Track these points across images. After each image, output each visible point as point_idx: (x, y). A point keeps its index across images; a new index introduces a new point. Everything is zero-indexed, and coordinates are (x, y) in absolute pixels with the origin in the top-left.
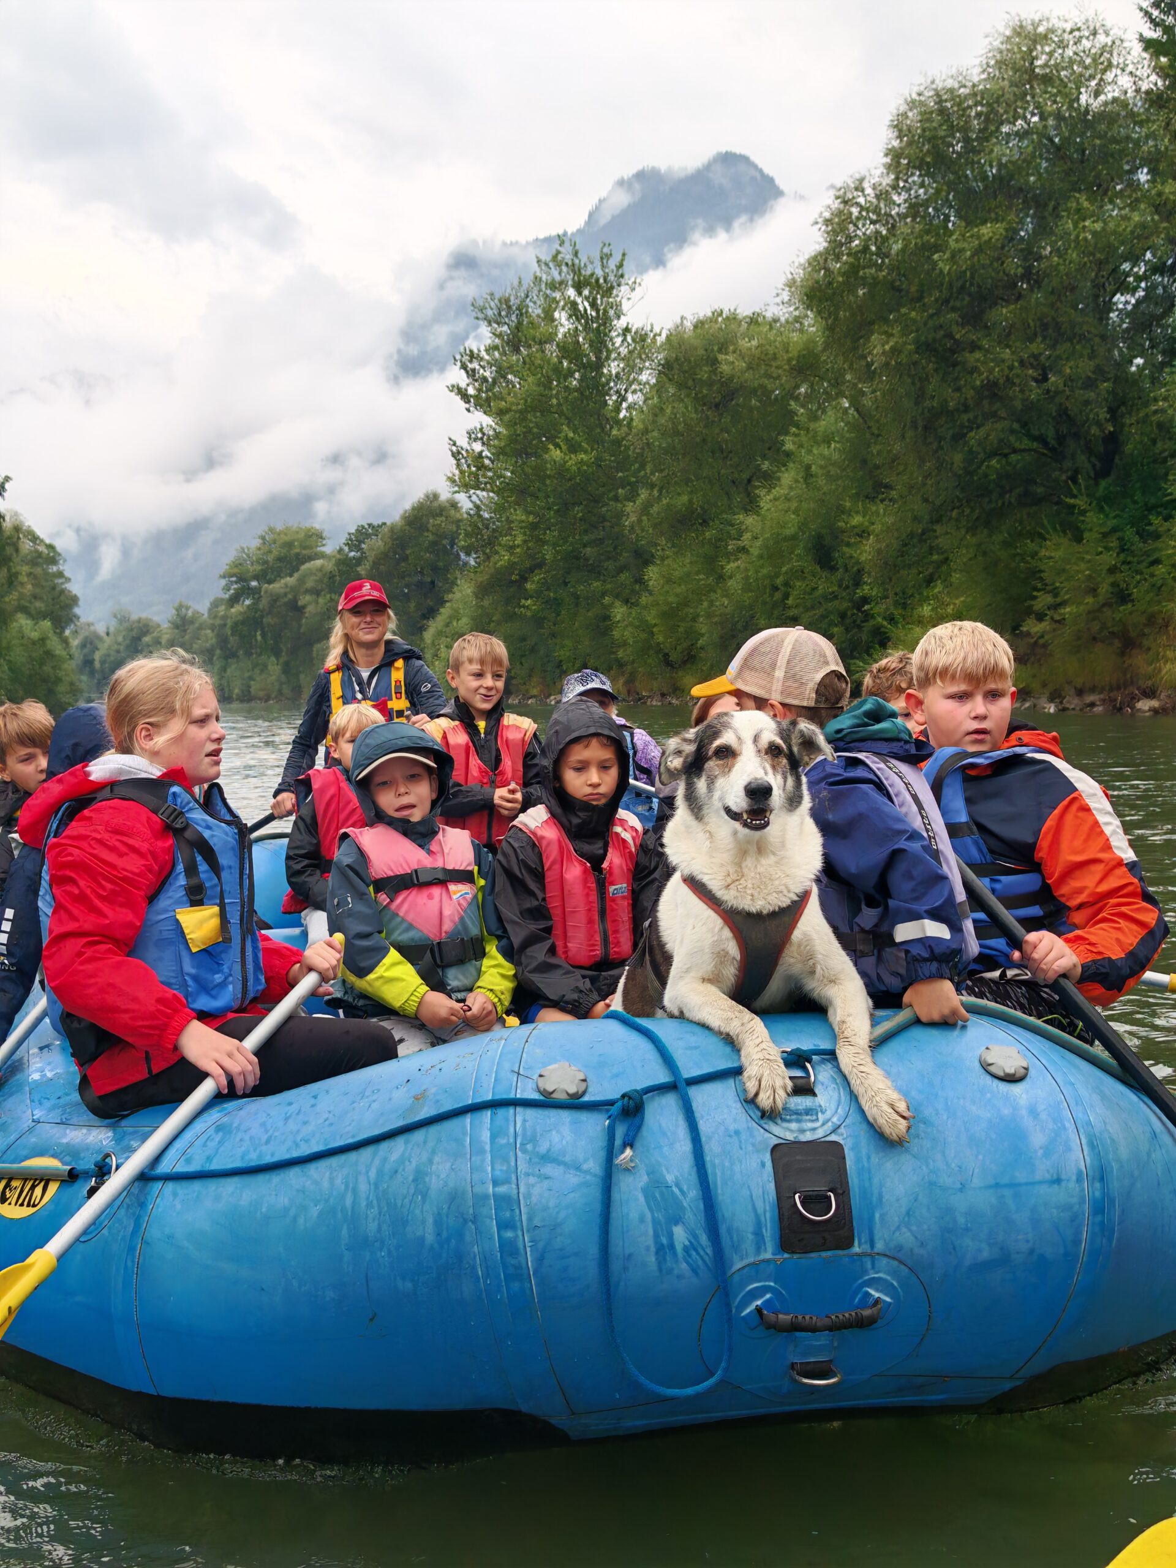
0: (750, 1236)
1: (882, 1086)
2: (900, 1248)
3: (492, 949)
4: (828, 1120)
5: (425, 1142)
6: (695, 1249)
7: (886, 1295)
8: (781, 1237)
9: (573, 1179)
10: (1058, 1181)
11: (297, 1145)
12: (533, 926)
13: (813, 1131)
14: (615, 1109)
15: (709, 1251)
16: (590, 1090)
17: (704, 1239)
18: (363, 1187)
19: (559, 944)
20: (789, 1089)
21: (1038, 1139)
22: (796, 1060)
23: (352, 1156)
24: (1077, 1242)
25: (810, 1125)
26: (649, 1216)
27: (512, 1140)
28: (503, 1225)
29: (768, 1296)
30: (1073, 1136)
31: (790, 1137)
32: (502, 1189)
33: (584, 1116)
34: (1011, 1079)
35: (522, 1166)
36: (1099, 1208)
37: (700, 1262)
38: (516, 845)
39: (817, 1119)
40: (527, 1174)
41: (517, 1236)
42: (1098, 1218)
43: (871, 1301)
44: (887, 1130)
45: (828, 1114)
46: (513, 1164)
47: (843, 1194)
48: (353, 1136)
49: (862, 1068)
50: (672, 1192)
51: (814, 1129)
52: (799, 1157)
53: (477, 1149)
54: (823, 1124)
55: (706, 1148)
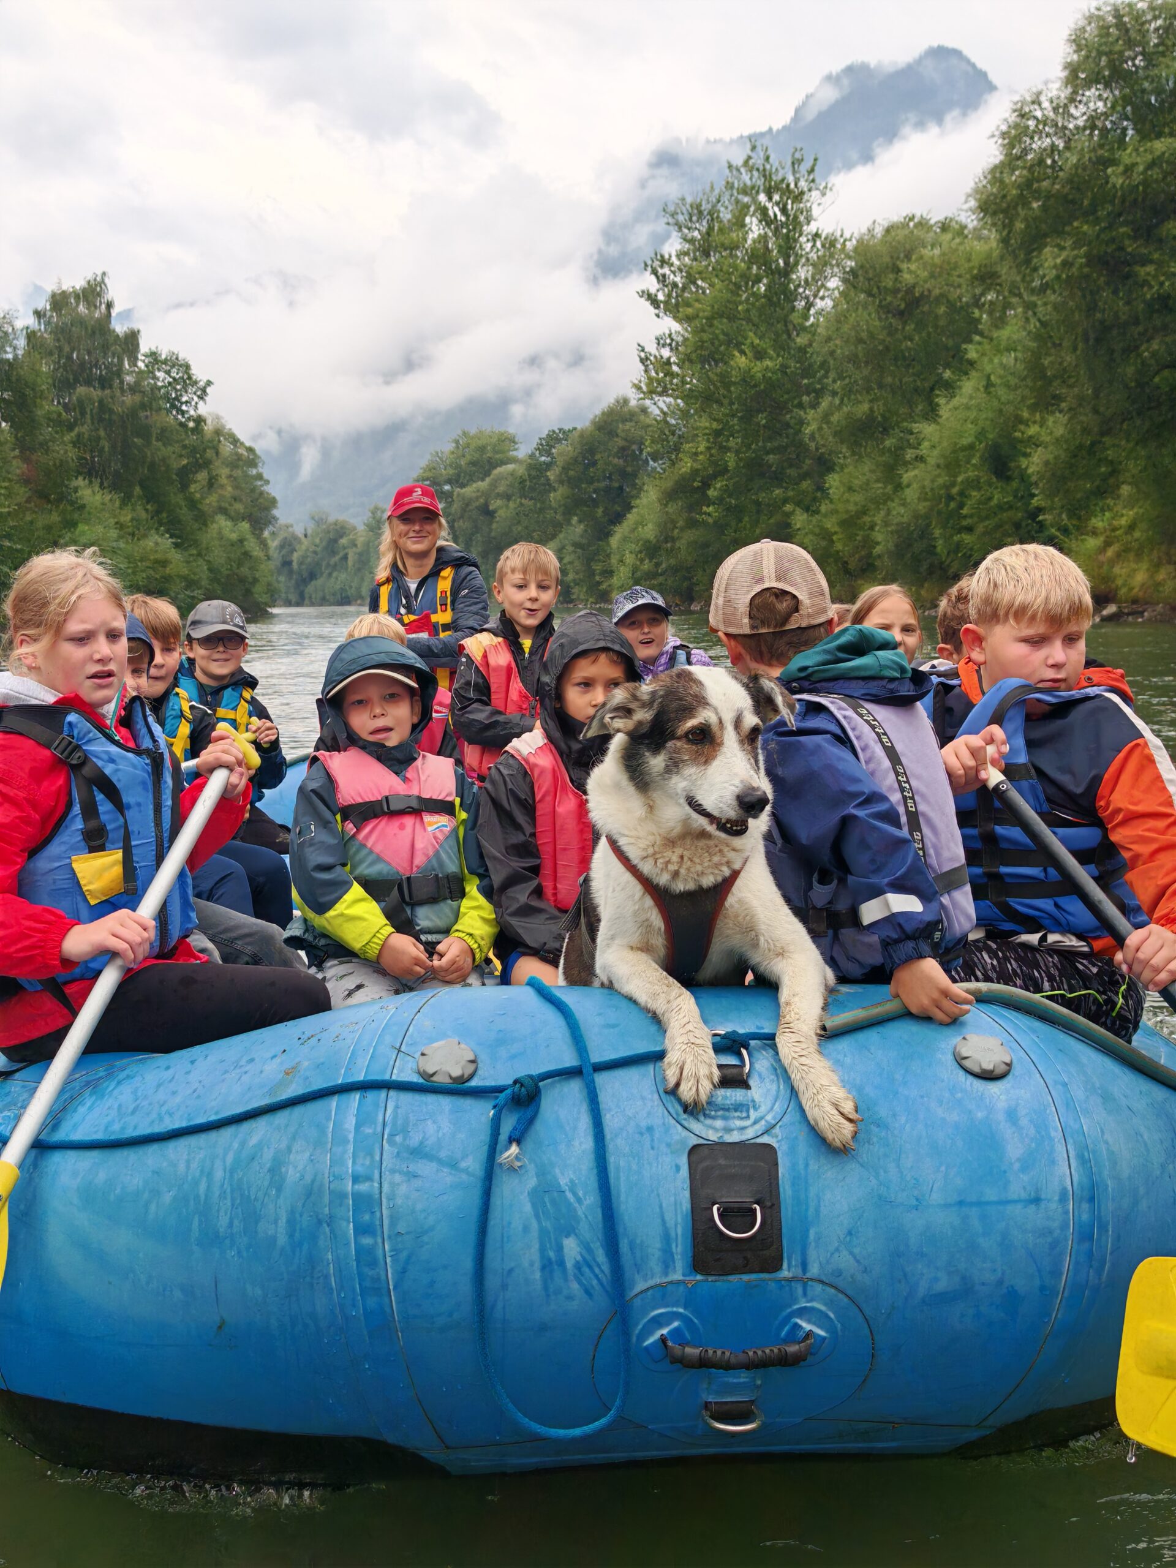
0: (658, 1254)
1: (825, 1082)
2: (839, 1273)
3: (472, 888)
4: (762, 1118)
5: (287, 1126)
6: (590, 1267)
7: (819, 1326)
8: (694, 1257)
9: (447, 1177)
10: (1036, 1200)
11: (161, 1119)
12: (518, 864)
13: (742, 1130)
14: (503, 1097)
15: (606, 1268)
16: (479, 1072)
17: (601, 1256)
18: (219, 1174)
19: (548, 885)
20: (716, 1079)
21: (1014, 1150)
22: (728, 1045)
23: (213, 1135)
24: (1056, 1273)
25: (739, 1123)
26: (534, 1225)
27: (379, 1129)
28: (362, 1230)
29: (676, 1324)
30: (1060, 1148)
31: (713, 1136)
32: (363, 1187)
33: (467, 1103)
34: (989, 1076)
35: (388, 1161)
36: (1085, 1235)
37: (595, 1282)
38: (505, 772)
39: (748, 1117)
40: (393, 1171)
41: (376, 1243)
42: (1086, 1246)
43: (801, 1334)
44: (830, 1136)
45: (763, 1109)
46: (377, 1158)
47: (772, 1205)
48: (216, 1113)
49: (803, 1060)
50: (566, 1199)
51: (743, 1128)
52: (722, 1162)
53: (340, 1139)
54: (755, 1123)
55: (610, 1147)
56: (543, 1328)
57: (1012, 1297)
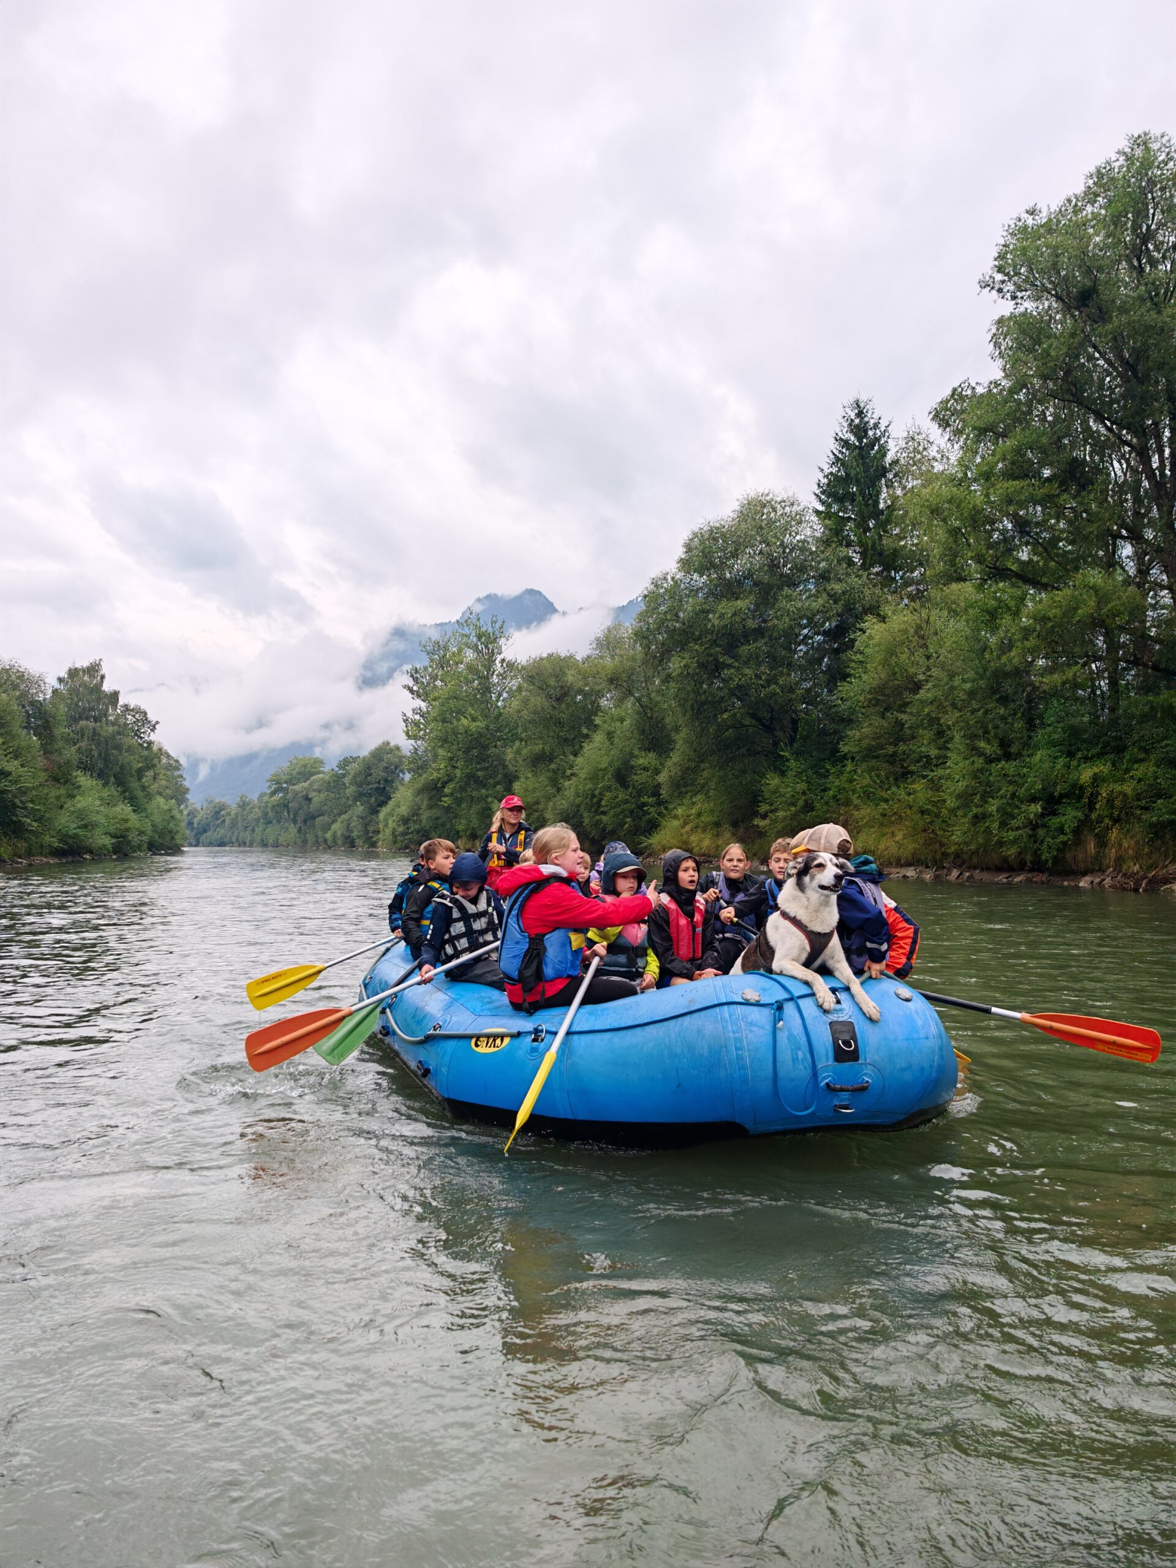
0: (824, 1055)
1: (868, 1000)
2: (875, 1061)
3: (651, 953)
4: (849, 1013)
6: (805, 1060)
7: (870, 1079)
8: (835, 1056)
9: (762, 1032)
10: (928, 1038)
12: (666, 944)
13: (843, 1017)
14: (775, 1006)
15: (810, 1060)
16: (762, 999)
17: (808, 1056)
19: (675, 951)
20: (834, 1001)
21: (920, 1023)
24: (934, 1061)
25: (842, 1015)
26: (789, 1047)
27: (736, 1017)
28: (737, 1049)
29: (831, 1078)
30: (931, 1021)
31: (835, 1019)
32: (736, 1035)
33: (762, 1009)
34: (908, 1000)
35: (743, 1027)
37: (807, 1065)
38: (659, 910)
39: (844, 1013)
40: (745, 1030)
41: (742, 1053)
42: (941, 1053)
43: (865, 1081)
45: (848, 1011)
46: (739, 1026)
47: (855, 1041)
48: (661, 1016)
49: (861, 993)
50: (797, 1038)
52: (839, 1027)
53: (724, 1021)
54: (847, 1015)
55: (807, 1023)
56: (792, 1080)
57: (922, 1069)
